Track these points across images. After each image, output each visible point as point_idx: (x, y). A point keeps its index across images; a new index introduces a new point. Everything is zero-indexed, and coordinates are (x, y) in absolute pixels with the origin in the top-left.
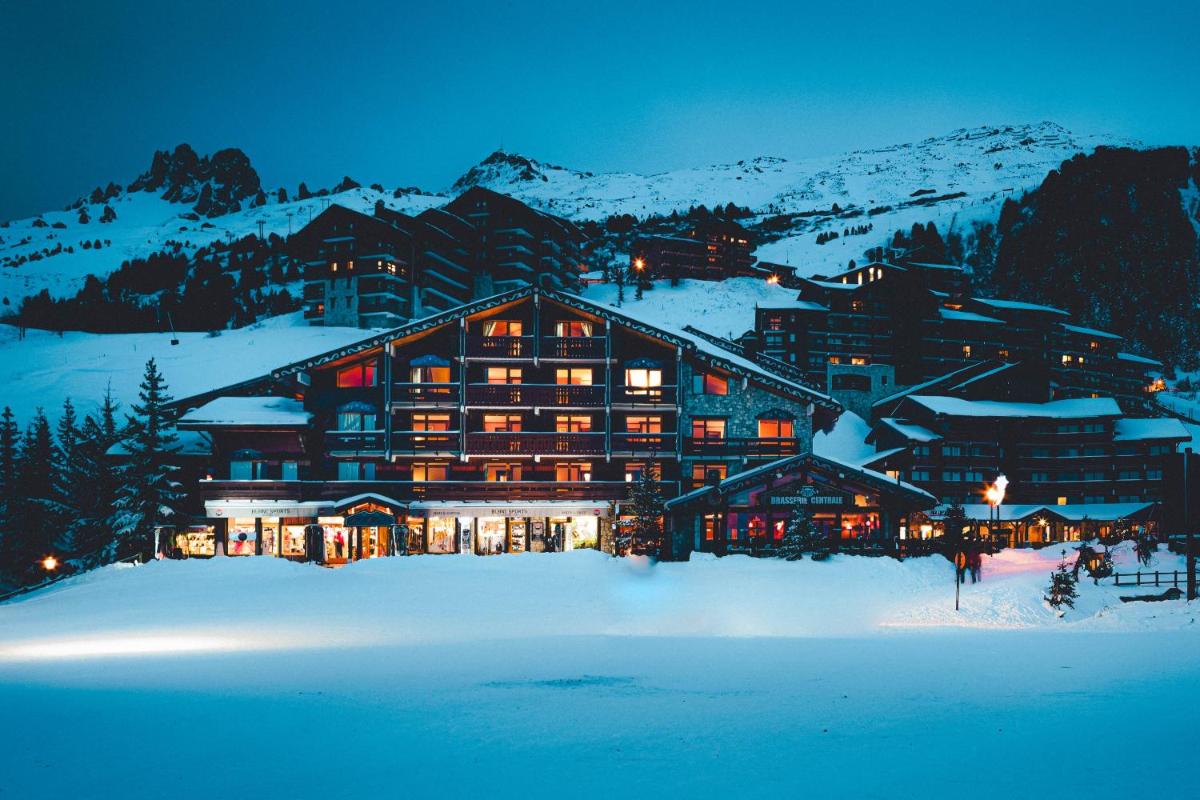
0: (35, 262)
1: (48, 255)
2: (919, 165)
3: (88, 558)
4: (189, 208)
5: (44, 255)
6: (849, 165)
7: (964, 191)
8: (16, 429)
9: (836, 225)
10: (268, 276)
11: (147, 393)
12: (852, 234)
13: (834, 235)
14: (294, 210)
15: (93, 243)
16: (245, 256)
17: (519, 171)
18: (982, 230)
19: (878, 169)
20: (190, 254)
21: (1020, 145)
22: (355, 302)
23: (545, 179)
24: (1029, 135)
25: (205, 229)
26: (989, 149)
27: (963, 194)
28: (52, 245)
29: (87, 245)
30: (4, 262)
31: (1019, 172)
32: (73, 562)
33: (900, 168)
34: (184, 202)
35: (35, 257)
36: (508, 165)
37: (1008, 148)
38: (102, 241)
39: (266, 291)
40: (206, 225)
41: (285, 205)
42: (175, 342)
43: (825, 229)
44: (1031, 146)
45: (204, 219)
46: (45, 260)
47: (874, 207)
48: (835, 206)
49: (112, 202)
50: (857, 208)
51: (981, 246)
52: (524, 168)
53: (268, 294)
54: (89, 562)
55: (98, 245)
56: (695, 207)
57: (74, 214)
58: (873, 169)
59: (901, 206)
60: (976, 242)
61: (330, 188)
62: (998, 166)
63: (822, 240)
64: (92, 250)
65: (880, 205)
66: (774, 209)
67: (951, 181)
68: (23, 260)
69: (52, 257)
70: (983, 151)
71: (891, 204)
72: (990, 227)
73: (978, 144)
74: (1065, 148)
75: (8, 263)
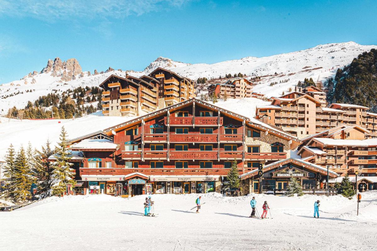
0: (11, 97)
1: (15, 95)
2: (305, 58)
3: (42, 195)
4: (59, 78)
5: (14, 94)
6: (280, 59)
7: (322, 67)
8: (14, 151)
9: (276, 79)
10: (86, 100)
11: (62, 138)
12: (283, 82)
13: (276, 83)
14: (93, 79)
15: (29, 91)
16: (78, 94)
17: (166, 64)
18: (329, 80)
19: (290, 60)
20: (60, 94)
21: (341, 50)
22: (120, 108)
23: (175, 66)
24: (344, 46)
25: (64, 85)
26: (330, 51)
27: (321, 68)
28: (16, 92)
29: (28, 91)
30: (2, 97)
31: (340, 60)
32: (37, 196)
33: (298, 60)
34: (58, 76)
35: (11, 95)
36: (163, 62)
37: (337, 51)
38: (32, 90)
39: (85, 105)
40: (65, 84)
41: (90, 77)
42: (59, 122)
43: (273, 81)
44: (345, 50)
45: (64, 82)
46: (15, 96)
47: (290, 73)
48: (276, 73)
49: (35, 77)
50: (283, 74)
51: (329, 85)
52: (168, 62)
53: (86, 107)
54: (43, 196)
55: (31, 91)
56: (228, 75)
57: (23, 81)
58: (288, 60)
59: (299, 73)
60: (327, 84)
61: (104, 71)
62: (333, 58)
63: (272, 84)
64: (29, 93)
65: (292, 73)
66: (254, 75)
67: (316, 63)
68: (8, 96)
69: (16, 95)
70: (328, 52)
71: (296, 72)
72: (332, 79)
73: (326, 50)
74: (357, 50)
75: (3, 97)
